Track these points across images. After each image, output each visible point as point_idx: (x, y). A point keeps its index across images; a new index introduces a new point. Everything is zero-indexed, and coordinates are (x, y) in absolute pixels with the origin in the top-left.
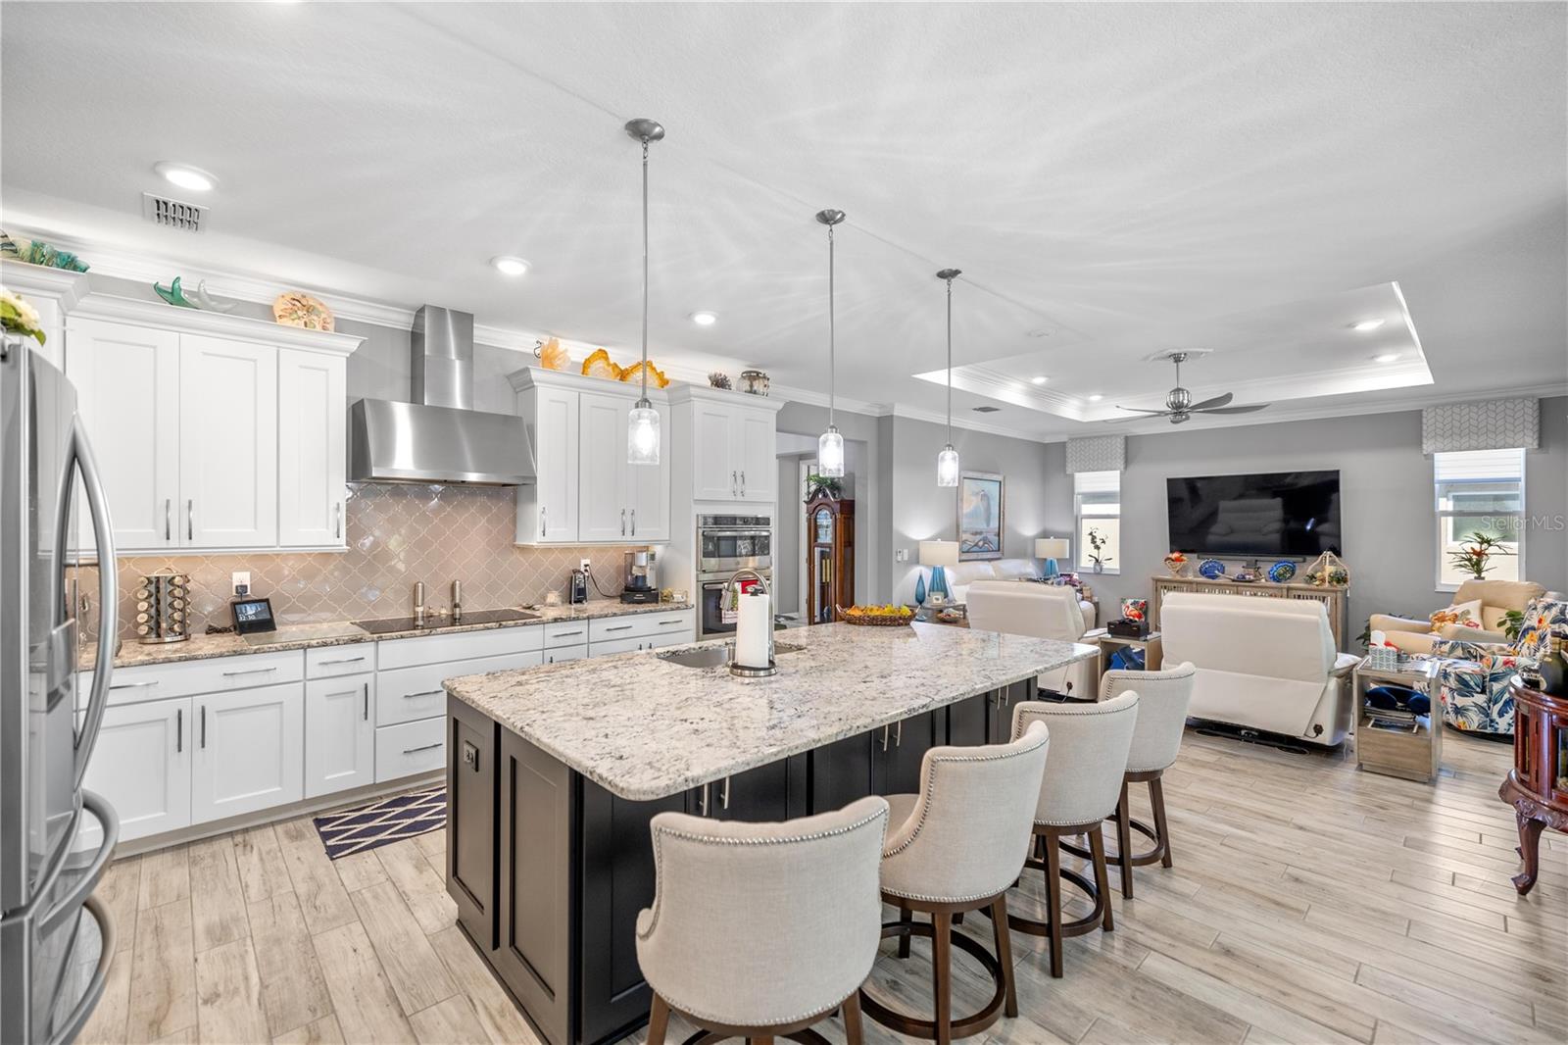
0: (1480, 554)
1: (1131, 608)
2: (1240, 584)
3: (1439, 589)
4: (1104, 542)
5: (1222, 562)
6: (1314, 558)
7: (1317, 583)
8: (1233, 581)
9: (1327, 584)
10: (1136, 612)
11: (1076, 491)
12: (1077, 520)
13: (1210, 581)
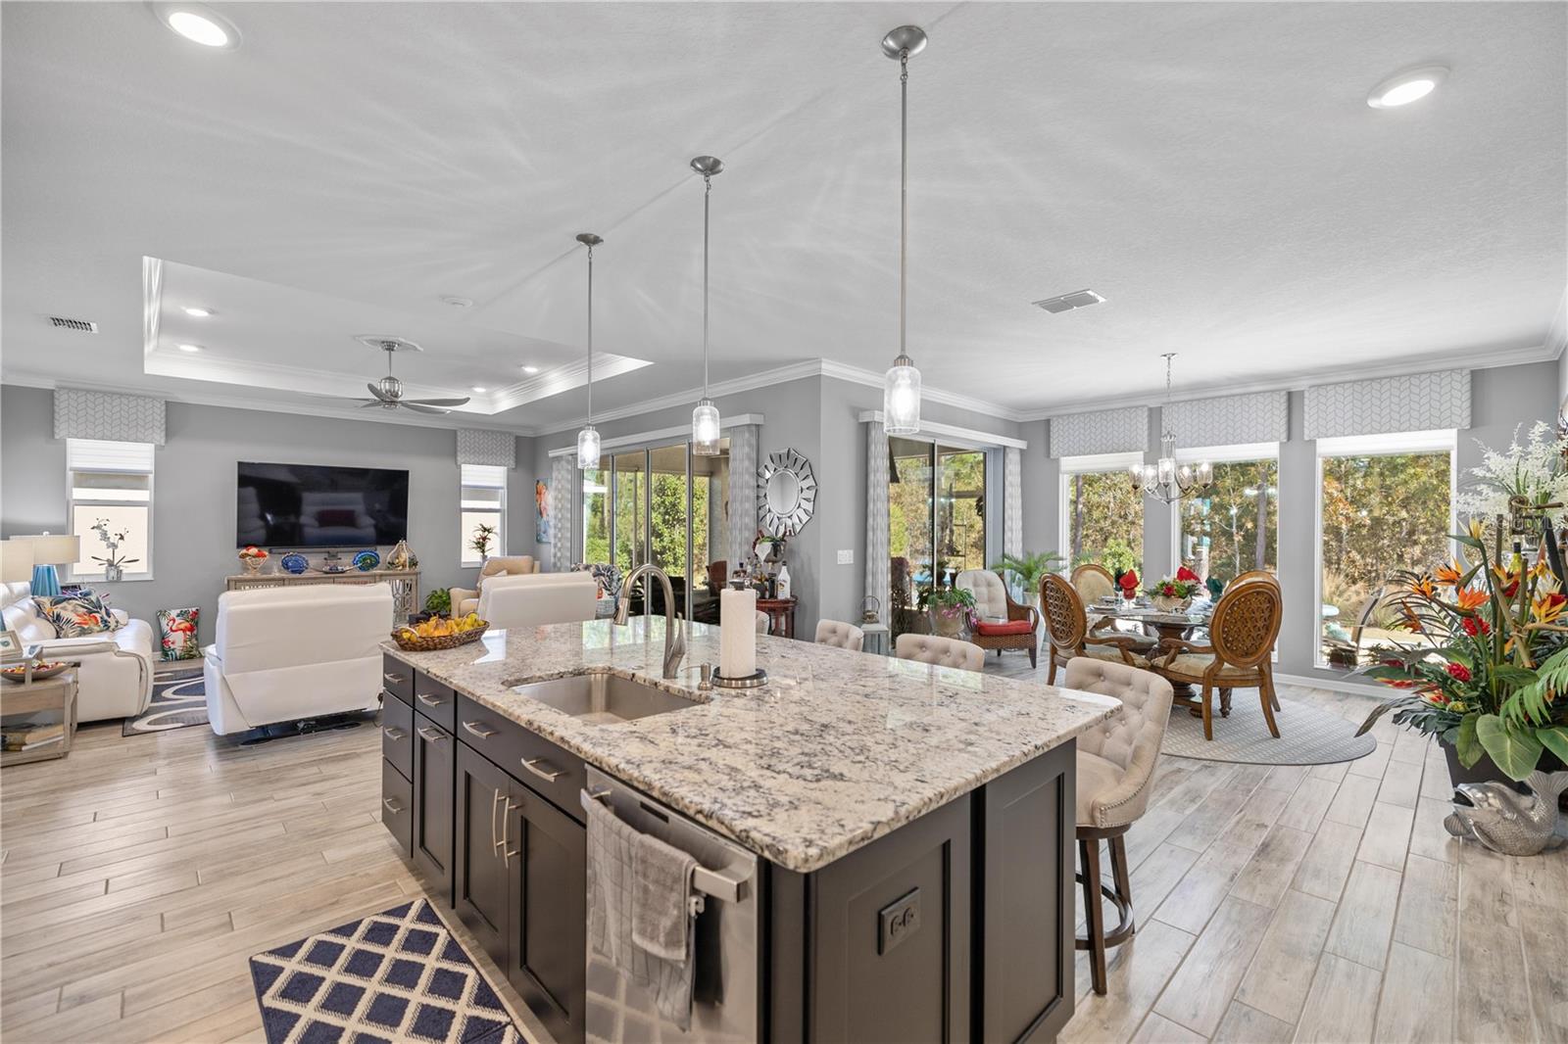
0: (484, 539)
1: (178, 620)
2: (333, 575)
3: (463, 566)
4: (122, 538)
5: (304, 556)
6: (392, 547)
7: (401, 568)
8: (326, 573)
9: (408, 568)
10: (187, 624)
11: (68, 466)
12: (68, 506)
13: (297, 576)
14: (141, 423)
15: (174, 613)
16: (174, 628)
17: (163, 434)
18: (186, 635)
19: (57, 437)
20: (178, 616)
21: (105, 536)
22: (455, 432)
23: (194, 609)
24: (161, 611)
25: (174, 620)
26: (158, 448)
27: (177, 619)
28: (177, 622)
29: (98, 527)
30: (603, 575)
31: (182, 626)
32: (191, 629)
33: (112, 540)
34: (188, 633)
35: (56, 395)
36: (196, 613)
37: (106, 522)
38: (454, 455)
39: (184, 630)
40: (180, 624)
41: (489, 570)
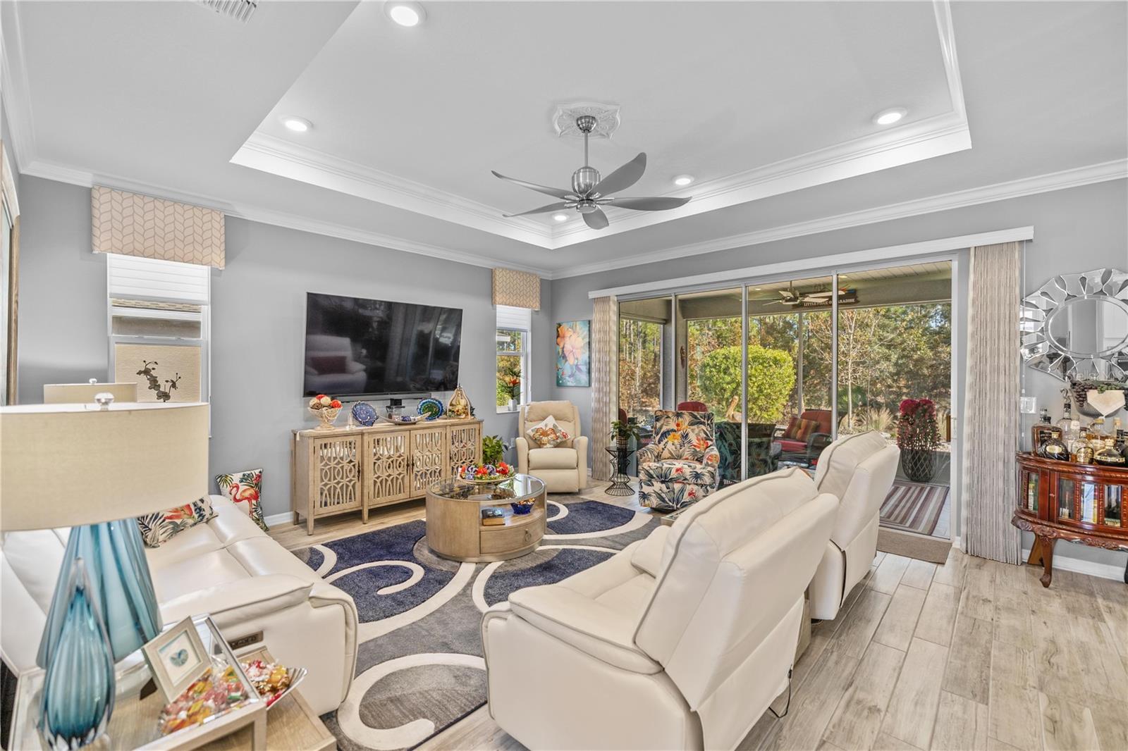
14: (198, 239)
15: (236, 478)
16: (238, 497)
17: (223, 255)
18: (251, 504)
19: (96, 252)
20: (241, 481)
21: (154, 384)
22: (491, 273)
23: (257, 472)
24: (221, 476)
25: (238, 487)
26: (215, 273)
27: (240, 484)
28: (240, 491)
29: (146, 372)
30: (703, 423)
31: (247, 494)
32: (256, 498)
33: (162, 389)
34: (254, 502)
35: (95, 194)
36: (259, 476)
37: (155, 366)
38: (491, 296)
39: (249, 499)
40: (244, 491)
41: (532, 416)
